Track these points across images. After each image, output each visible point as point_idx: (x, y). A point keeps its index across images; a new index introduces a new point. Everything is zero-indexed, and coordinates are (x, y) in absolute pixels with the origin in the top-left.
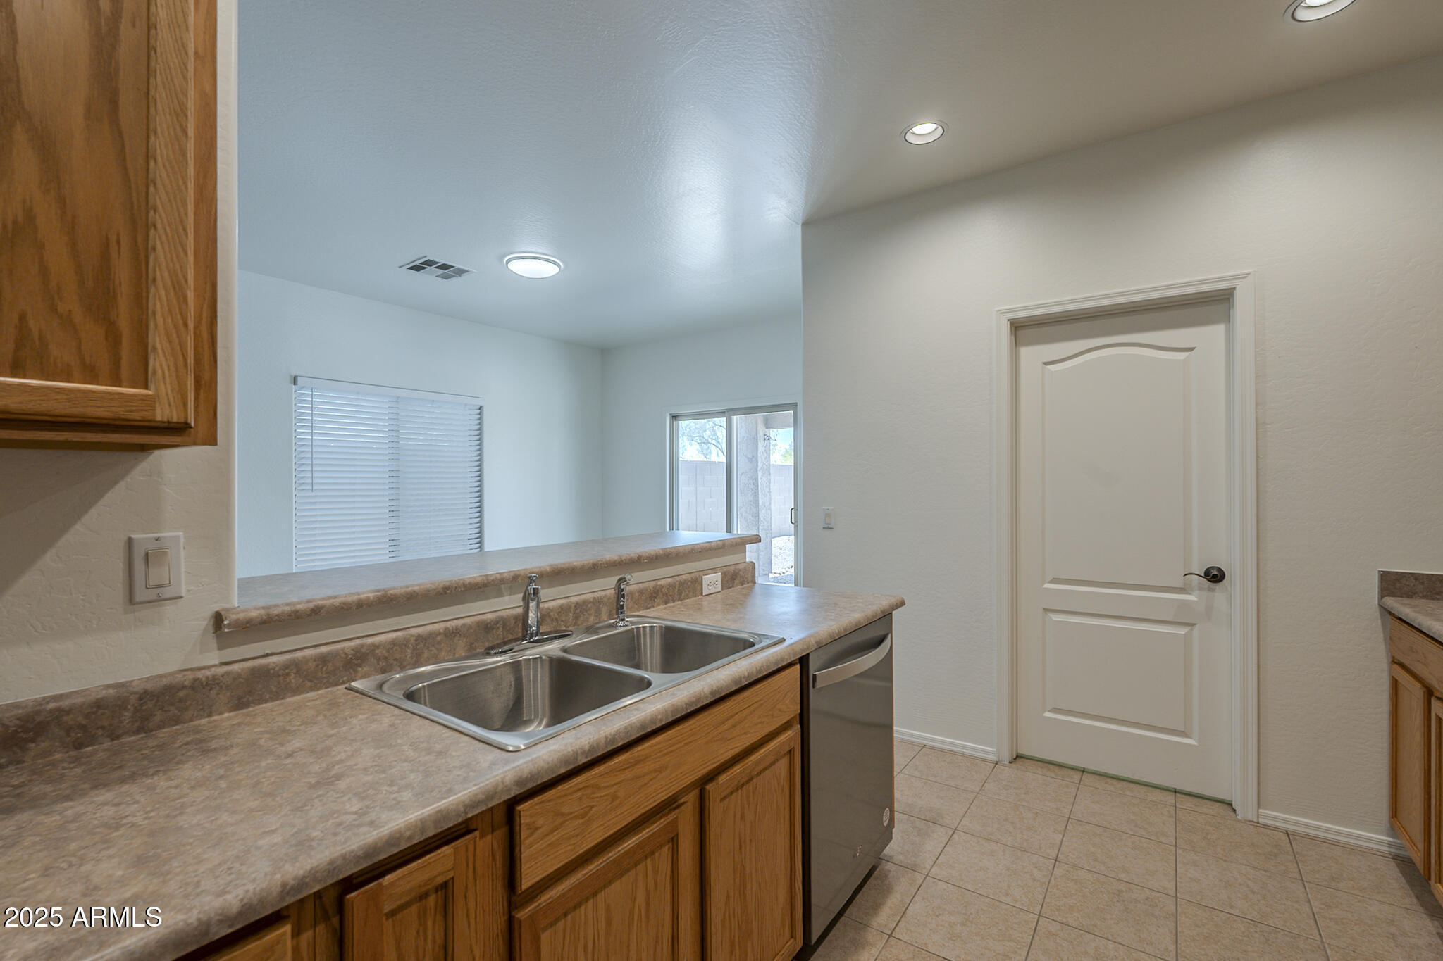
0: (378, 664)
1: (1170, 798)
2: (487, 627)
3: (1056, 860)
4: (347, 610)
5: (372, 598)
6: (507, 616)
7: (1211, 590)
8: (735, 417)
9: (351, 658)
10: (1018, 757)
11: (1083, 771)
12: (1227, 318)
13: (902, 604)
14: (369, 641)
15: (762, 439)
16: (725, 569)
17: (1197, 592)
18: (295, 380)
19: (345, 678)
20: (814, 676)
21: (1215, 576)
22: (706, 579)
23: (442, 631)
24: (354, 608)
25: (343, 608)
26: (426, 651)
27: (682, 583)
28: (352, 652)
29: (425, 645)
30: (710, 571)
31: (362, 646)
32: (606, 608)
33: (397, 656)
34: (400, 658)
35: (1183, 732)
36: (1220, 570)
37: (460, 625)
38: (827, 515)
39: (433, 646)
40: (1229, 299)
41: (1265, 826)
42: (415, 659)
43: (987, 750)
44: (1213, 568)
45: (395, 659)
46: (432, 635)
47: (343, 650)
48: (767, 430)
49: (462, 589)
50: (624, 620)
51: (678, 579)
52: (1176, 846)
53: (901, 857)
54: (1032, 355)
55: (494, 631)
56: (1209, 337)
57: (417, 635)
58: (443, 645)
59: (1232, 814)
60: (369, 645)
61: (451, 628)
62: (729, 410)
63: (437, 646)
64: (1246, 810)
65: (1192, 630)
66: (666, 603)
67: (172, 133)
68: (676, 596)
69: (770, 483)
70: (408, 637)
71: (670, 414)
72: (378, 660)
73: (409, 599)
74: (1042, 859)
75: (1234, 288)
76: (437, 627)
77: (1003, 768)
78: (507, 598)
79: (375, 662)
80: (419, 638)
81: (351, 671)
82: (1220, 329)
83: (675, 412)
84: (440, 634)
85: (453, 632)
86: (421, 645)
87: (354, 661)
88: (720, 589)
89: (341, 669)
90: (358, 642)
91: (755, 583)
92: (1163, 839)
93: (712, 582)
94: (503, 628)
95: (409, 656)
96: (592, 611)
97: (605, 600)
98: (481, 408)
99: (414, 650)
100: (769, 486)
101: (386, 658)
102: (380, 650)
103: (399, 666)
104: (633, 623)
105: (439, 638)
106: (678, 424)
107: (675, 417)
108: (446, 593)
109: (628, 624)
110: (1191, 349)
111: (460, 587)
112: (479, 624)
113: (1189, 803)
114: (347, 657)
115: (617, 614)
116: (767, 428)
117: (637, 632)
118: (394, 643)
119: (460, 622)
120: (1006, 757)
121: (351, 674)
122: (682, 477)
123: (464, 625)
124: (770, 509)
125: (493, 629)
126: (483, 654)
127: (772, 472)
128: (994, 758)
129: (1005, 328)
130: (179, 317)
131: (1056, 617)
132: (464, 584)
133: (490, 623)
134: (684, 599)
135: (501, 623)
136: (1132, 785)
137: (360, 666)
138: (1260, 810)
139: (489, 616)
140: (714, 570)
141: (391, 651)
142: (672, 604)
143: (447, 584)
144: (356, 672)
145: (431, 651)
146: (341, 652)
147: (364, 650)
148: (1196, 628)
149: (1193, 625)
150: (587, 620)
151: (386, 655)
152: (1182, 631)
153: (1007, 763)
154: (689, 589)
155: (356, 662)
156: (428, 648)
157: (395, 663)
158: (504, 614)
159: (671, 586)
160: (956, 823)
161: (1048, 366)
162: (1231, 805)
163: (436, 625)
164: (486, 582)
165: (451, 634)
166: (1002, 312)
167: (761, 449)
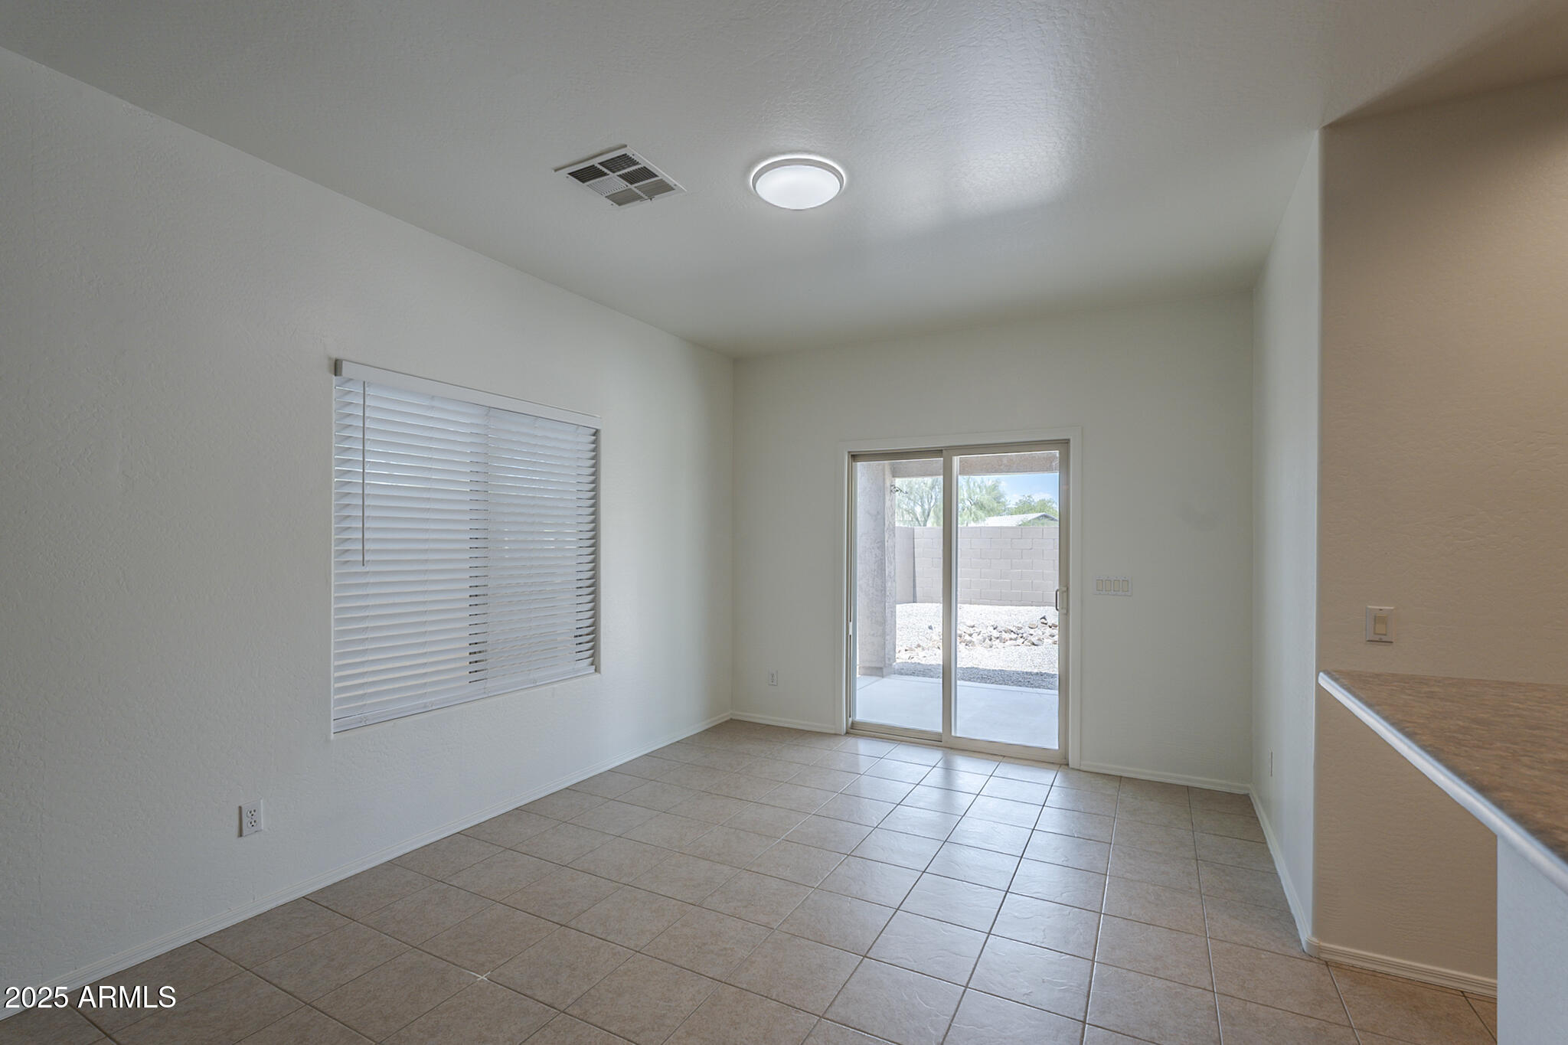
15: (889, 491)
18: (337, 368)
71: (849, 452)
83: (857, 449)
98: (596, 433)
106: (858, 466)
107: (855, 457)
167: (888, 504)
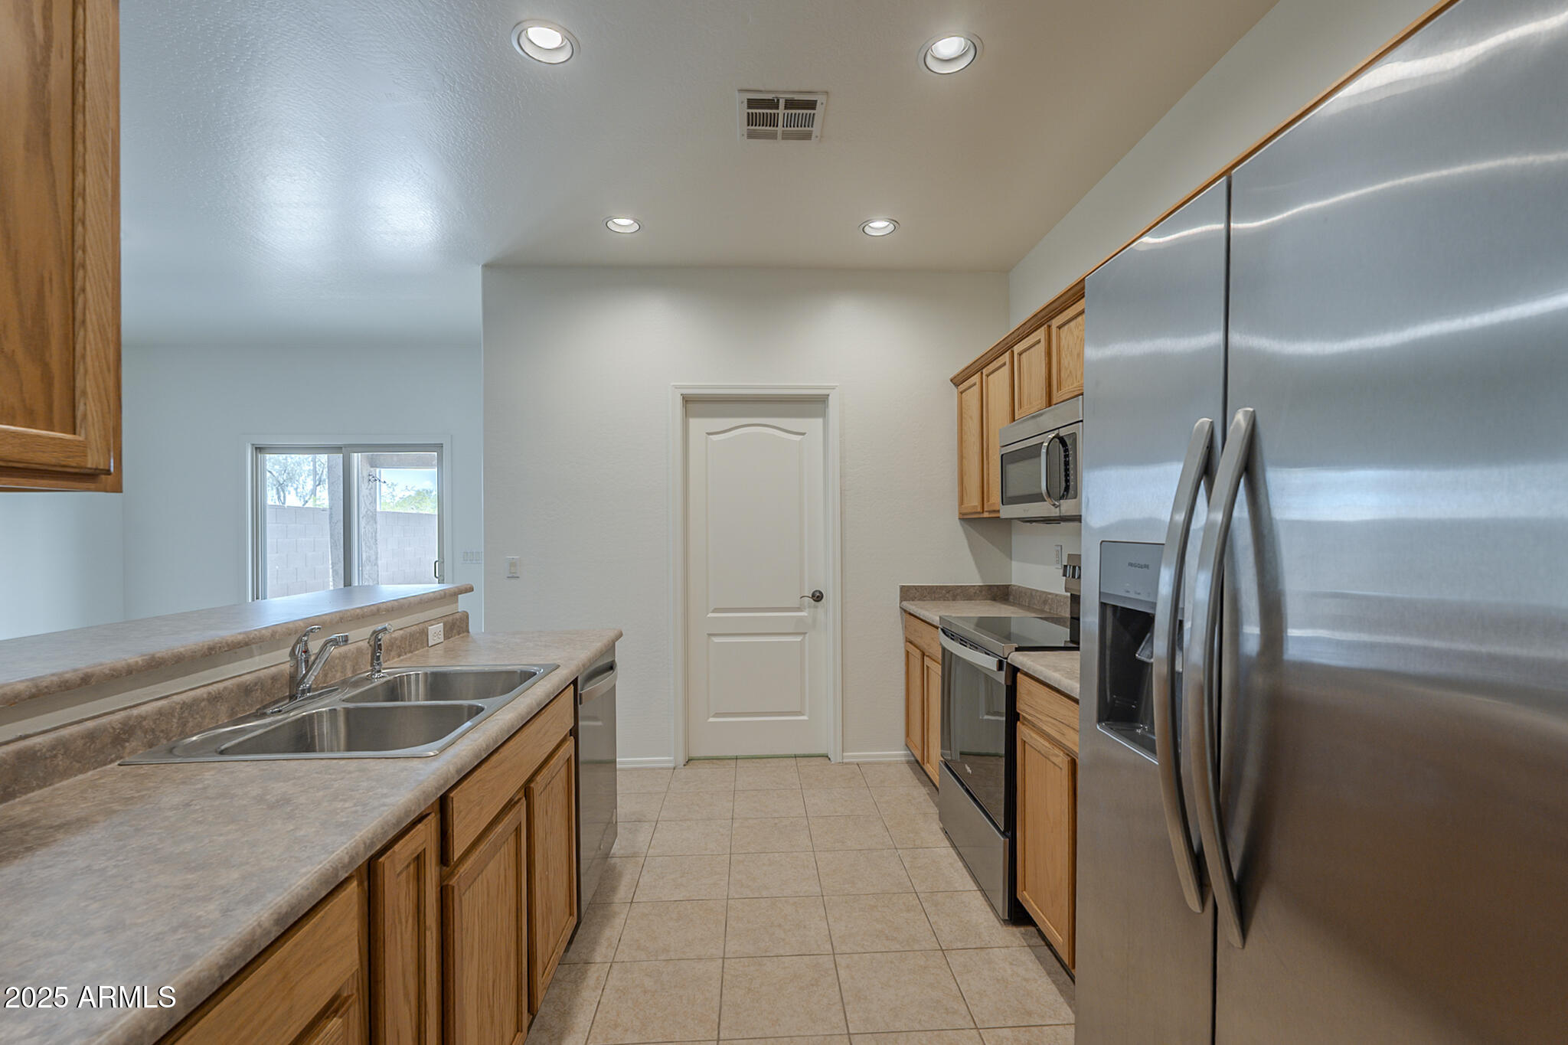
0: (146, 737)
1: (793, 761)
2: (246, 690)
3: (732, 819)
4: (117, 677)
5: (140, 663)
6: (265, 676)
7: (816, 607)
8: (356, 454)
9: (119, 733)
10: (689, 761)
11: (737, 759)
12: (823, 414)
13: (621, 635)
14: (135, 712)
15: (366, 480)
16: (445, 619)
17: (807, 610)
19: (113, 756)
20: (581, 694)
21: (818, 597)
22: (432, 629)
23: (205, 696)
24: (124, 674)
25: (113, 675)
26: (190, 720)
27: (412, 635)
28: (119, 725)
29: (189, 714)
30: (433, 622)
31: (129, 718)
32: (350, 663)
33: (164, 727)
34: (167, 729)
35: (800, 712)
36: (820, 593)
37: (221, 689)
38: (513, 564)
39: (197, 713)
40: (825, 401)
41: (846, 764)
42: (180, 729)
43: (666, 760)
44: (816, 591)
45: (162, 731)
46: (196, 701)
47: (110, 723)
48: (372, 469)
49: (226, 649)
50: (380, 671)
51: (408, 630)
52: (801, 788)
53: (622, 852)
54: (699, 426)
55: (254, 693)
56: (812, 425)
57: (181, 702)
58: (206, 712)
59: (829, 761)
60: (136, 717)
61: (214, 693)
62: (346, 446)
63: (201, 713)
64: (835, 758)
65: (804, 638)
66: (399, 656)
67: (98, 172)
68: (408, 648)
69: (376, 533)
70: (174, 704)
71: (253, 445)
72: (146, 732)
73: (177, 662)
74: (723, 821)
75: (828, 395)
76: (199, 692)
77: (679, 771)
78: (257, 659)
79: (143, 735)
80: (184, 705)
81: (119, 747)
82: (820, 421)
83: (261, 441)
84: (203, 700)
85: (216, 697)
86: (186, 714)
87: (122, 736)
88: (443, 640)
89: (109, 746)
90: (123, 714)
91: (468, 632)
92: (794, 787)
93: (436, 632)
94: (261, 689)
95: (174, 727)
96: (339, 668)
97: (349, 655)
99: (179, 720)
100: (376, 536)
101: (153, 730)
102: (147, 721)
103: (166, 738)
104: (389, 674)
105: (203, 704)
106: (264, 460)
107: (259, 449)
108: (211, 654)
109: (385, 675)
110: (803, 434)
111: (224, 647)
112: (239, 686)
113: (803, 762)
114: (115, 731)
115: (372, 665)
116: (372, 467)
117: (400, 680)
118: (160, 713)
119: (221, 686)
120: (682, 760)
121: (119, 750)
122: (271, 526)
123: (225, 688)
124: (376, 564)
125: (252, 691)
126: (256, 716)
127: (378, 518)
128: (672, 765)
129: (679, 401)
130: (104, 361)
131: (716, 640)
132: (226, 643)
133: (249, 685)
134: (414, 651)
135: (259, 684)
136: (770, 760)
137: (127, 741)
138: (844, 754)
139: (247, 677)
140: (436, 620)
141: (158, 722)
142: (405, 657)
143: (211, 643)
144: (124, 748)
145: (195, 718)
146: (108, 726)
147: (131, 723)
148: (807, 635)
149: (805, 633)
150: (334, 676)
151: (153, 727)
152: (798, 639)
153: (682, 766)
154: (417, 640)
155: (124, 737)
156: (192, 716)
157: (162, 735)
158: (262, 674)
159: (403, 638)
160: (657, 817)
161: (711, 436)
162: (827, 756)
163: (198, 691)
164: (247, 640)
165: (214, 699)
166: (676, 387)
